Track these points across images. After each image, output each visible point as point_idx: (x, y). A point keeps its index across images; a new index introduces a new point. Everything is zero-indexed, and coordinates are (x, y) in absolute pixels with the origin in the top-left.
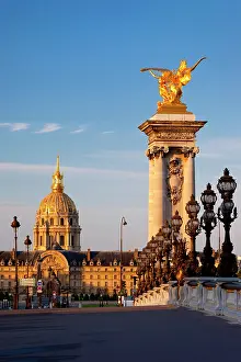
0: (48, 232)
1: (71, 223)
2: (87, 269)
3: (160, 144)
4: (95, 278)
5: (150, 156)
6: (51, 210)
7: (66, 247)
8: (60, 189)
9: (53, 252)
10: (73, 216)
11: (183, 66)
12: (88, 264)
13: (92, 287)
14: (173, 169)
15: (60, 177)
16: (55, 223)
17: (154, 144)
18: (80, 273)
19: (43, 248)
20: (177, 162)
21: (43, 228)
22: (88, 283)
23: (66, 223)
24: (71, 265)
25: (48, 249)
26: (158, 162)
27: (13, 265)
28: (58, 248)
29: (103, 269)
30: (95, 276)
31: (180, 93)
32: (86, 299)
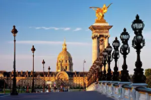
0: (61, 65)
1: (69, 62)
2: (75, 78)
3: (96, 34)
4: (78, 81)
5: (93, 38)
6: (63, 57)
7: (68, 70)
8: (66, 49)
9: (63, 72)
10: (70, 59)
11: (104, 6)
12: (75, 76)
13: (77, 84)
14: (101, 43)
15: (65, 45)
16: (64, 61)
17: (94, 34)
18: (73, 79)
19: (59, 71)
20: (102, 40)
21: (59, 64)
22: (75, 82)
23: (68, 62)
24: (69, 77)
25: (61, 71)
26: (95, 40)
27: (49, 76)
28: (65, 71)
29: (81, 78)
30: (78, 80)
31: (103, 16)
32: (75, 88)
